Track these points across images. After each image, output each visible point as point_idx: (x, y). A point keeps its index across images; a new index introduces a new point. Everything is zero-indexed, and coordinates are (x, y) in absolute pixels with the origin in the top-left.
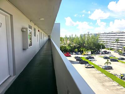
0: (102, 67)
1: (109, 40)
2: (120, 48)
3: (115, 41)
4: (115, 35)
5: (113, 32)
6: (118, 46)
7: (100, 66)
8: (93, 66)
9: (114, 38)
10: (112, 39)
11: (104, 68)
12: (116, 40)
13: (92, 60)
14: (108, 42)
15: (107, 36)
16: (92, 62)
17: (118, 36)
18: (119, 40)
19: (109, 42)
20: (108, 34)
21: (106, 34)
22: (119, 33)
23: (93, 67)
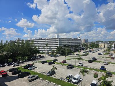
0: (46, 74)
1: (41, 45)
2: (49, 51)
3: (45, 46)
4: (44, 40)
5: (42, 39)
6: (48, 50)
7: (44, 74)
8: (37, 76)
9: (44, 43)
10: (42, 44)
11: (49, 75)
12: (46, 44)
13: (32, 68)
14: (39, 47)
15: (38, 42)
16: (32, 70)
17: (47, 41)
18: (48, 45)
19: (41, 47)
20: (38, 40)
21: (37, 40)
22: (48, 39)
23: (38, 78)
